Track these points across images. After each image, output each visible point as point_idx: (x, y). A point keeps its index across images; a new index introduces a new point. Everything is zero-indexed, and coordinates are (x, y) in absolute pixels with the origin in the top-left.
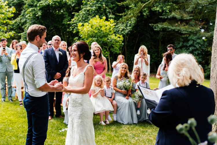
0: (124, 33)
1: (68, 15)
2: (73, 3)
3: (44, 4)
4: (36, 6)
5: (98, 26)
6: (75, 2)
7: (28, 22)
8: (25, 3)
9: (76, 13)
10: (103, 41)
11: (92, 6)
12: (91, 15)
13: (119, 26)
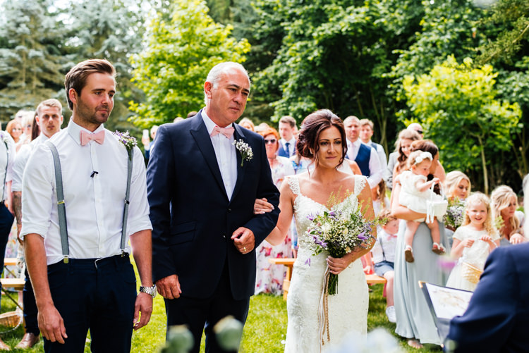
0: (526, 97)
1: (385, 56)
2: (398, 27)
3: (330, 33)
4: (311, 38)
5: (455, 84)
6: (404, 25)
7: (293, 76)
8: (288, 31)
9: (401, 51)
10: (467, 120)
11: (443, 32)
12: (440, 55)
13: (514, 81)
